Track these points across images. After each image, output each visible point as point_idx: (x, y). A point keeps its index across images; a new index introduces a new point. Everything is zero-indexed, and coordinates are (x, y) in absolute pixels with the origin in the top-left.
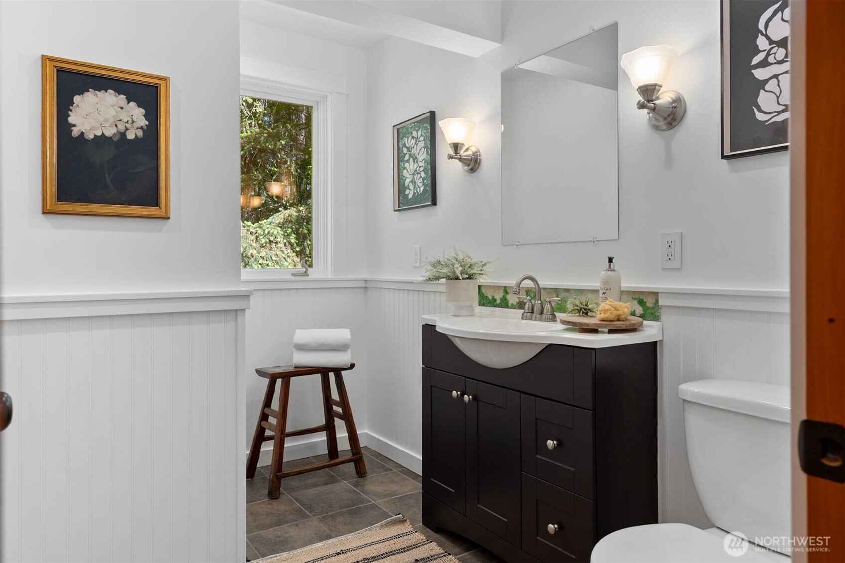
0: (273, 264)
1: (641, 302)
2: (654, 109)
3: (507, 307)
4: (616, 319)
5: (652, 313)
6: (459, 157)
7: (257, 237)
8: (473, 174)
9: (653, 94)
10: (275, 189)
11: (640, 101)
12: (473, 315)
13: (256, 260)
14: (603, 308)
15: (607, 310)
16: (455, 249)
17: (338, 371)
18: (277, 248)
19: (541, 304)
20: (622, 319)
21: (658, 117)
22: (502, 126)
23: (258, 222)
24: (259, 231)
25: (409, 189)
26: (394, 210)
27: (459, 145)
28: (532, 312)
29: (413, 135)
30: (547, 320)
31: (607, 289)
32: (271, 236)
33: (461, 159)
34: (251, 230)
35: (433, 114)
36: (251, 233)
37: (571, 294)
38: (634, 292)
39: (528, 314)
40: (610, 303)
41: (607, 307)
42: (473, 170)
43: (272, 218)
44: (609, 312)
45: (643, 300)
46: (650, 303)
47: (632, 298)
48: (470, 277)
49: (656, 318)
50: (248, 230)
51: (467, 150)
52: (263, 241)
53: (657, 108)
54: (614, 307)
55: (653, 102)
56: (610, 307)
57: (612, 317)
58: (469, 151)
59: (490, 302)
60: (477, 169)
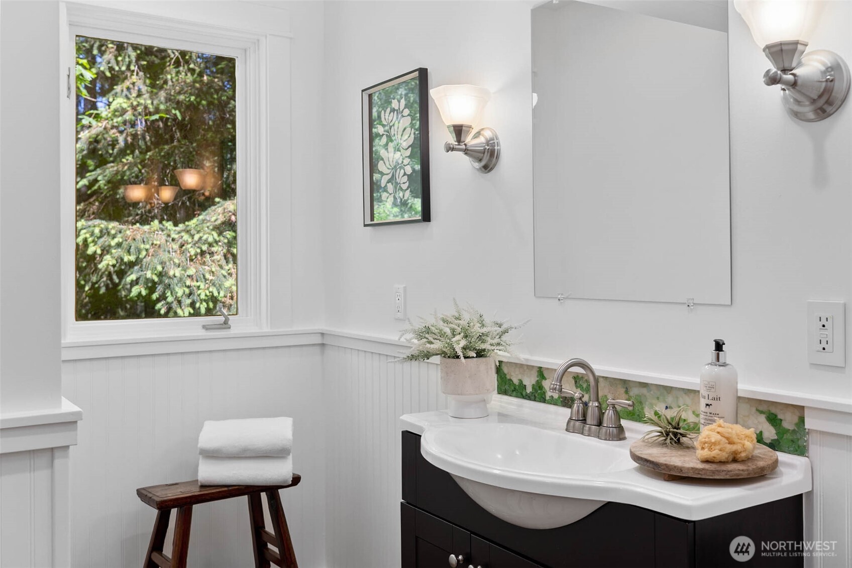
0: (207, 286)
1: (773, 420)
2: (794, 85)
3: (543, 400)
4: (731, 459)
5: (793, 441)
6: (464, 147)
7: (182, 246)
8: (486, 174)
9: (792, 60)
10: (190, 179)
11: (768, 71)
12: (488, 416)
13: (180, 281)
14: (707, 440)
15: (715, 444)
16: (456, 304)
17: (273, 491)
18: (213, 261)
19: (600, 407)
20: (740, 460)
21: (800, 98)
22: (535, 95)
23: (184, 223)
24: (186, 237)
25: (388, 192)
26: (365, 225)
27: (464, 128)
28: (584, 420)
29: (393, 106)
30: (610, 437)
31: (714, 399)
32: (204, 244)
33: (466, 151)
34: (174, 236)
35: (423, 73)
36: (173, 240)
37: (651, 391)
38: (760, 401)
39: (578, 423)
40: (719, 429)
41: (715, 437)
42: (487, 168)
43: (206, 215)
44: (718, 447)
45: (776, 416)
46: (789, 421)
47: (757, 410)
48: (480, 354)
49: (800, 450)
50: (169, 236)
51: (478, 134)
52: (193, 252)
53: (799, 82)
54: (727, 438)
55: (791, 72)
56: (719, 437)
57: (724, 456)
58: (481, 136)
59: (515, 390)
60: (495, 165)
